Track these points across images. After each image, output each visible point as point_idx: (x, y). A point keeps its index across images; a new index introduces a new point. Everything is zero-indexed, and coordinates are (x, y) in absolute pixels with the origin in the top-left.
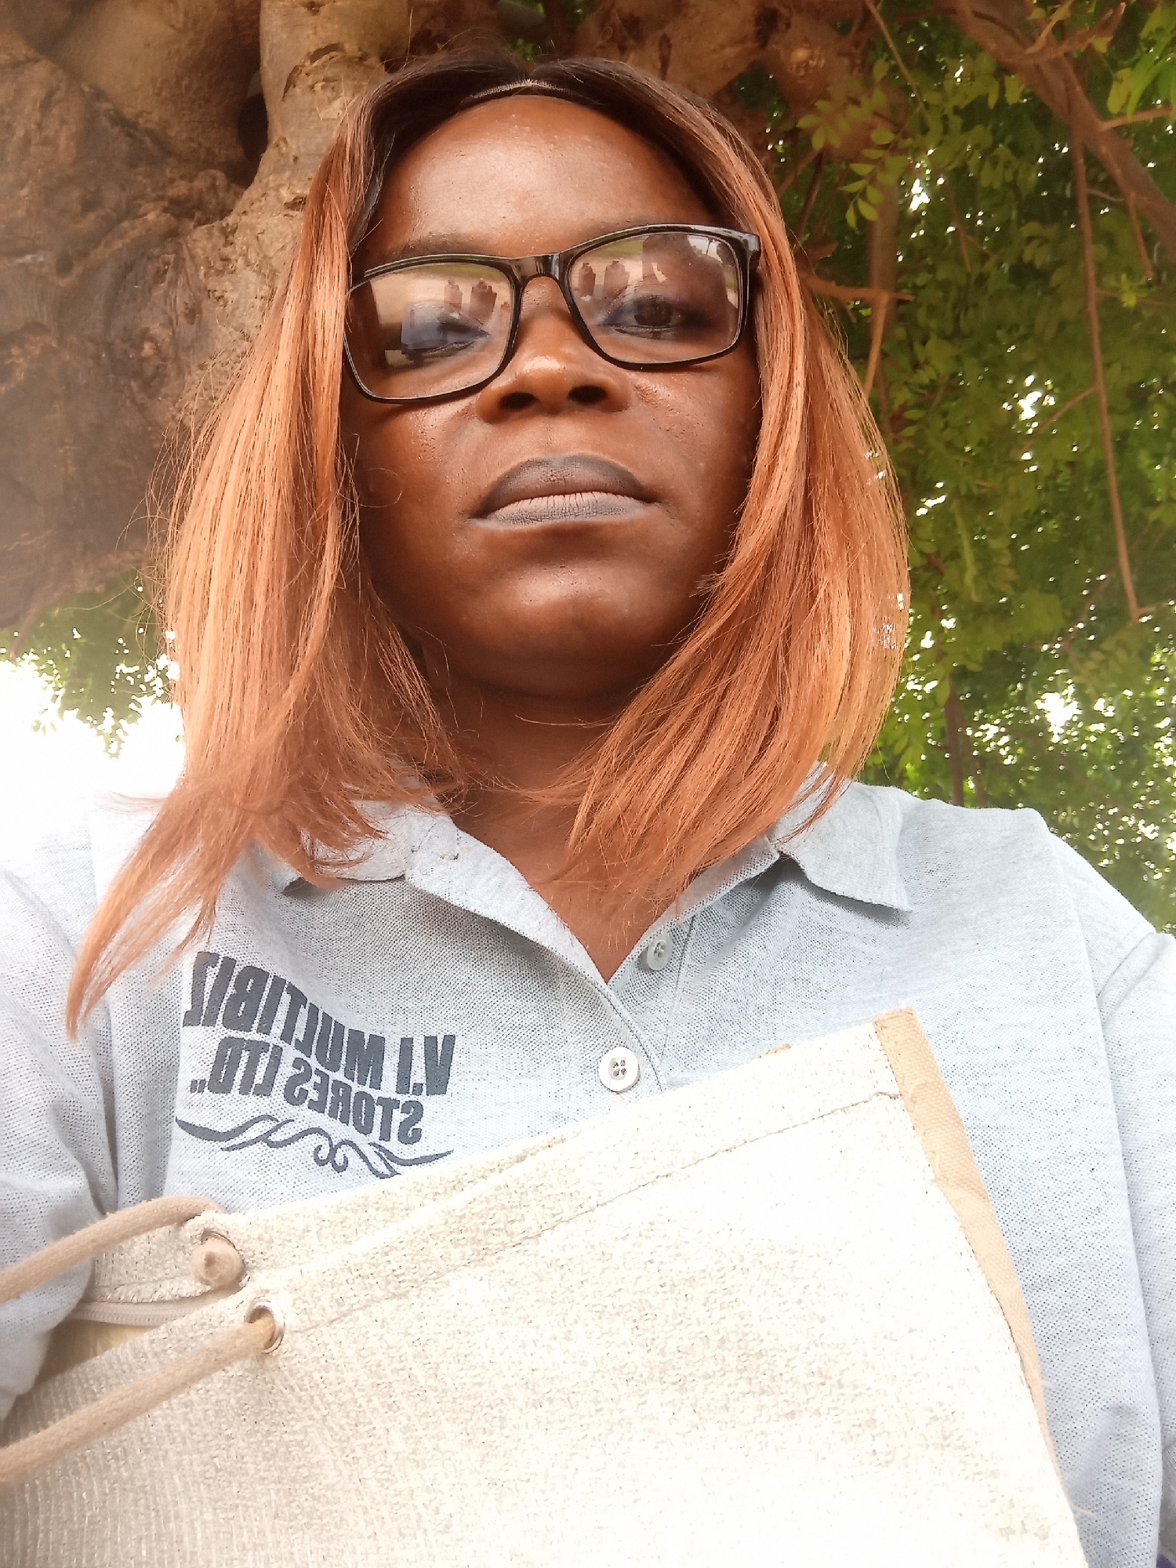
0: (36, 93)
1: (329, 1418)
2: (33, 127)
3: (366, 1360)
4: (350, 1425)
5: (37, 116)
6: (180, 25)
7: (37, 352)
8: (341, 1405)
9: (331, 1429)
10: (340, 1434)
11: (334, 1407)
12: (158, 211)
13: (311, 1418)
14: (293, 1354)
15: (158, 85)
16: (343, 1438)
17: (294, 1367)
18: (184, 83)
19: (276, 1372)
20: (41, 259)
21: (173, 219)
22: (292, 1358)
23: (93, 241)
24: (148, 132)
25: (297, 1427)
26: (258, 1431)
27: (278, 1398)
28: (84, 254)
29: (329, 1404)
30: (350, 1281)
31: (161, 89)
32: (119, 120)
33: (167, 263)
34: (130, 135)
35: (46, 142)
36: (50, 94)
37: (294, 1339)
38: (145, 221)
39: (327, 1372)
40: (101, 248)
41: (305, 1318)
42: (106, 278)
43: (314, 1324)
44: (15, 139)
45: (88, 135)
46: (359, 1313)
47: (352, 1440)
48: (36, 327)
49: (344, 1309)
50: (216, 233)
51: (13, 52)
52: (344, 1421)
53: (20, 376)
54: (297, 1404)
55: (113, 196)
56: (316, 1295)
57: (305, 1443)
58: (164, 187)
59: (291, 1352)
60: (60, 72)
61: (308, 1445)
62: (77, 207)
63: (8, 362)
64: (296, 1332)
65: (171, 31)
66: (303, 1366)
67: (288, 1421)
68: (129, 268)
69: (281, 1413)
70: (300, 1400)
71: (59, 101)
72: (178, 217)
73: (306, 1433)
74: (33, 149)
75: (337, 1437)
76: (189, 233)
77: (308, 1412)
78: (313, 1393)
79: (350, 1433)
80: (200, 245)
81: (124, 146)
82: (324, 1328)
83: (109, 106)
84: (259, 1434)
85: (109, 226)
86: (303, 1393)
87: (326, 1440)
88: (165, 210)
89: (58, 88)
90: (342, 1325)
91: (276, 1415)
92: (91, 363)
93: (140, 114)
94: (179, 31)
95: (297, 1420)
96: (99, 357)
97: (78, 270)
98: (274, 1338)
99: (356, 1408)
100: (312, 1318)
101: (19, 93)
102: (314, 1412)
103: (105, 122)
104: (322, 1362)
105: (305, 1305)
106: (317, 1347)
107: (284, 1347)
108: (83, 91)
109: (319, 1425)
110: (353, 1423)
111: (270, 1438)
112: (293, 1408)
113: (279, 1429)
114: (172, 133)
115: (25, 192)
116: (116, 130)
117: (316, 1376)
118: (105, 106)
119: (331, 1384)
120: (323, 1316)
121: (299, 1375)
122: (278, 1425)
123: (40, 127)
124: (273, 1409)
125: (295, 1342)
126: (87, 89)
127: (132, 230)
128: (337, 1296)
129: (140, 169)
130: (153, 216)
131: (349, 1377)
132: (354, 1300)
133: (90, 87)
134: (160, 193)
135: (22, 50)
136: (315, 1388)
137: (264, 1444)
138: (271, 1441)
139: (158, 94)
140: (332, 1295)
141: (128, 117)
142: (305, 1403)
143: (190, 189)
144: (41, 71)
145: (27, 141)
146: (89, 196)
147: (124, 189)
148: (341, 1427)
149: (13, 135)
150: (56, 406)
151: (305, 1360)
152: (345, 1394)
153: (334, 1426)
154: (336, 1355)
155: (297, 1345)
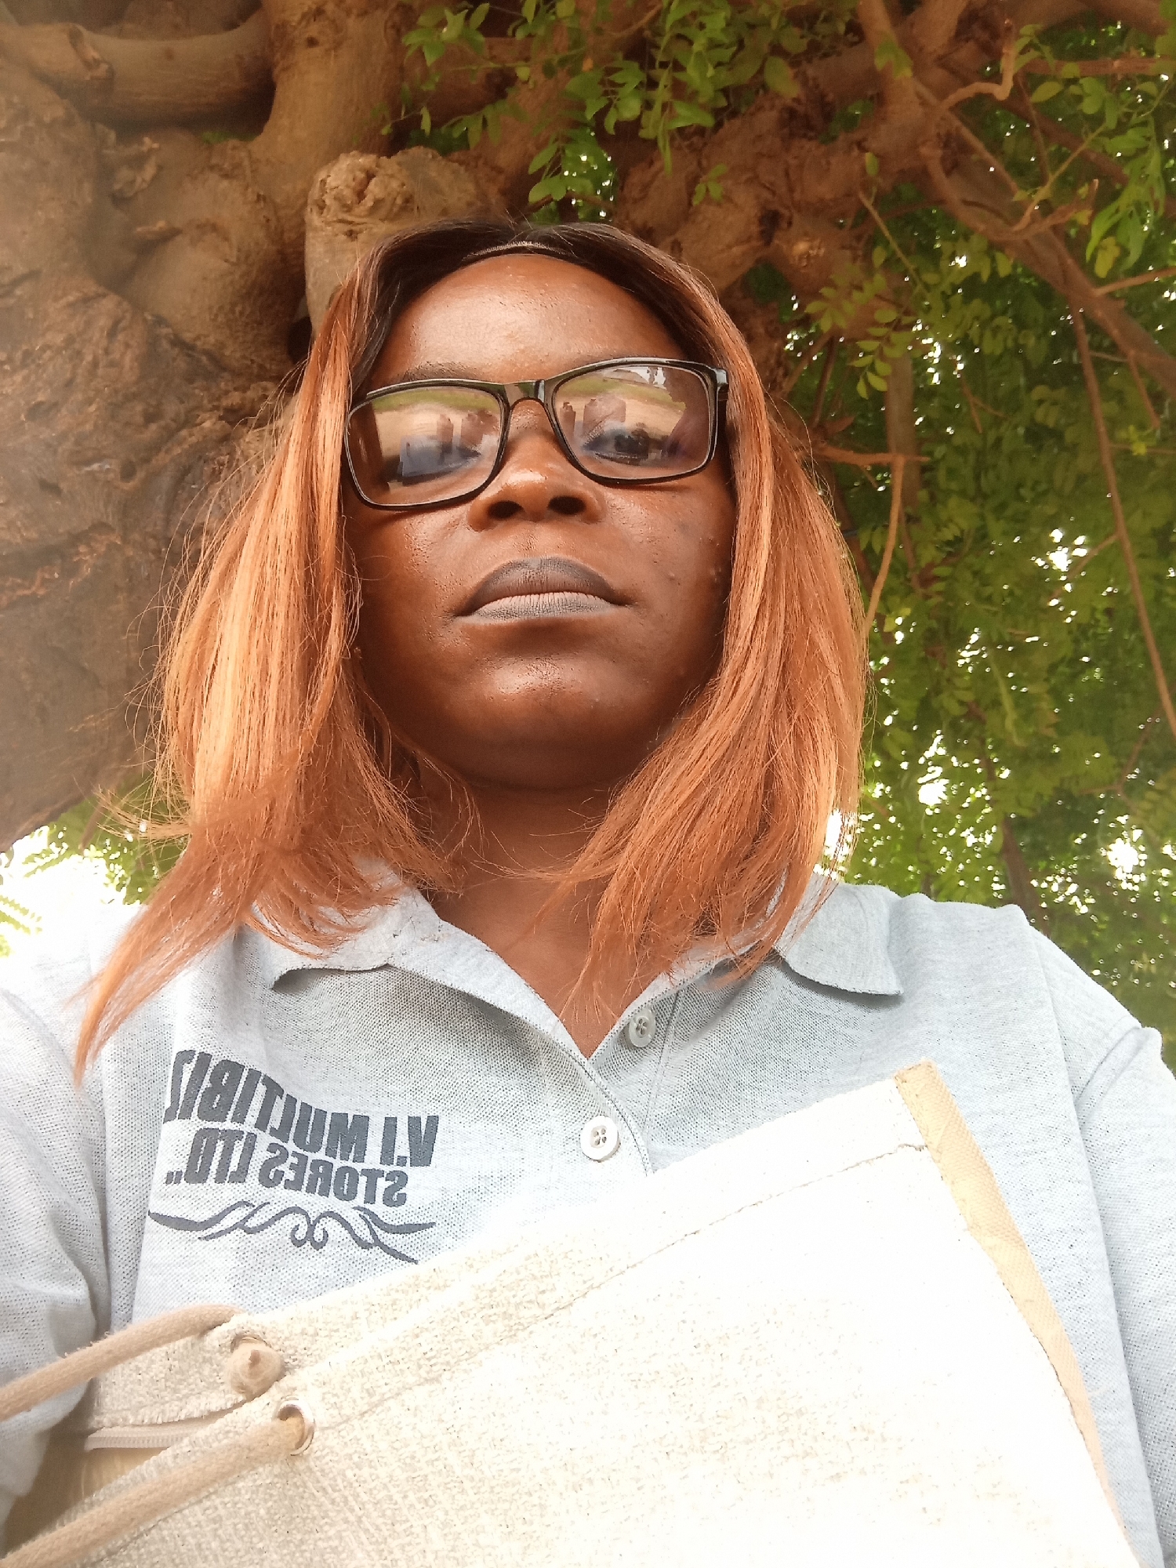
0: (104, 322)
1: (364, 1519)
2: (100, 352)
3: (400, 1452)
4: (385, 1524)
5: (104, 343)
6: (234, 260)
7: (103, 549)
8: (376, 1504)
9: (367, 1531)
10: (376, 1535)
11: (369, 1506)
12: (214, 420)
13: (346, 1521)
14: (326, 1451)
15: (215, 311)
16: (380, 1540)
17: (326, 1467)
18: (238, 309)
19: (308, 1474)
20: (107, 466)
21: (228, 426)
22: (324, 1457)
23: (155, 448)
24: (206, 353)
25: (332, 1532)
26: (291, 1541)
27: (310, 1502)
28: (147, 461)
29: (363, 1504)
30: (380, 1369)
31: (216, 315)
32: (177, 342)
33: (223, 464)
34: (189, 356)
35: (112, 364)
36: (116, 323)
37: (325, 1436)
38: (202, 429)
39: (360, 1470)
40: (162, 455)
41: (335, 1412)
42: (166, 481)
43: (345, 1418)
44: (84, 363)
45: (150, 357)
46: (391, 1403)
47: (389, 1540)
48: (100, 527)
49: (375, 1399)
50: (266, 434)
51: (85, 290)
52: (380, 1521)
53: (86, 571)
54: (330, 1506)
55: (172, 408)
56: (346, 1387)
57: (340, 1549)
58: (219, 399)
59: (322, 1451)
60: (125, 305)
61: (343, 1551)
62: (139, 419)
63: (75, 559)
64: (327, 1428)
65: (226, 265)
66: (336, 1465)
67: (321, 1527)
68: (187, 470)
69: (314, 1518)
70: (333, 1502)
71: (124, 329)
72: (232, 424)
73: (341, 1538)
74: (100, 371)
75: (374, 1540)
76: (241, 437)
77: (342, 1515)
78: (347, 1493)
79: (387, 1533)
80: (252, 446)
81: (182, 364)
82: (355, 1422)
83: (170, 330)
84: (292, 1545)
85: (170, 434)
86: (336, 1494)
87: (362, 1544)
88: (221, 418)
89: (123, 318)
90: (374, 1416)
91: (309, 1521)
92: (152, 557)
93: (198, 338)
94: (233, 264)
95: (331, 1525)
96: (160, 552)
97: (140, 475)
98: (305, 1436)
99: (392, 1506)
100: (343, 1412)
101: (88, 324)
102: (348, 1514)
103: (165, 345)
104: (355, 1458)
105: (335, 1399)
106: (349, 1443)
107: (315, 1445)
108: (145, 320)
109: (353, 1528)
110: (389, 1522)
111: (304, 1547)
112: (326, 1511)
113: (312, 1536)
114: (227, 353)
115: (93, 408)
116: (177, 350)
117: (349, 1474)
118: (165, 331)
119: (365, 1482)
120: (353, 1408)
121: (331, 1475)
122: (311, 1532)
123: (107, 352)
124: (305, 1515)
125: (326, 1439)
126: (149, 318)
127: (190, 438)
128: (367, 1386)
129: (195, 385)
130: (209, 423)
131: (383, 1472)
132: (385, 1389)
133: (153, 315)
134: (215, 404)
135: (92, 288)
136: (348, 1488)
137: (297, 1555)
138: (305, 1551)
139: (214, 320)
140: (363, 1385)
141: (188, 340)
142: (338, 1505)
143: (243, 399)
144: (109, 304)
145: (95, 364)
146: (151, 410)
147: (182, 402)
148: (378, 1528)
149: (82, 361)
150: (120, 597)
151: (336, 1459)
152: (379, 1491)
153: (370, 1527)
154: (368, 1450)
155: (328, 1443)
